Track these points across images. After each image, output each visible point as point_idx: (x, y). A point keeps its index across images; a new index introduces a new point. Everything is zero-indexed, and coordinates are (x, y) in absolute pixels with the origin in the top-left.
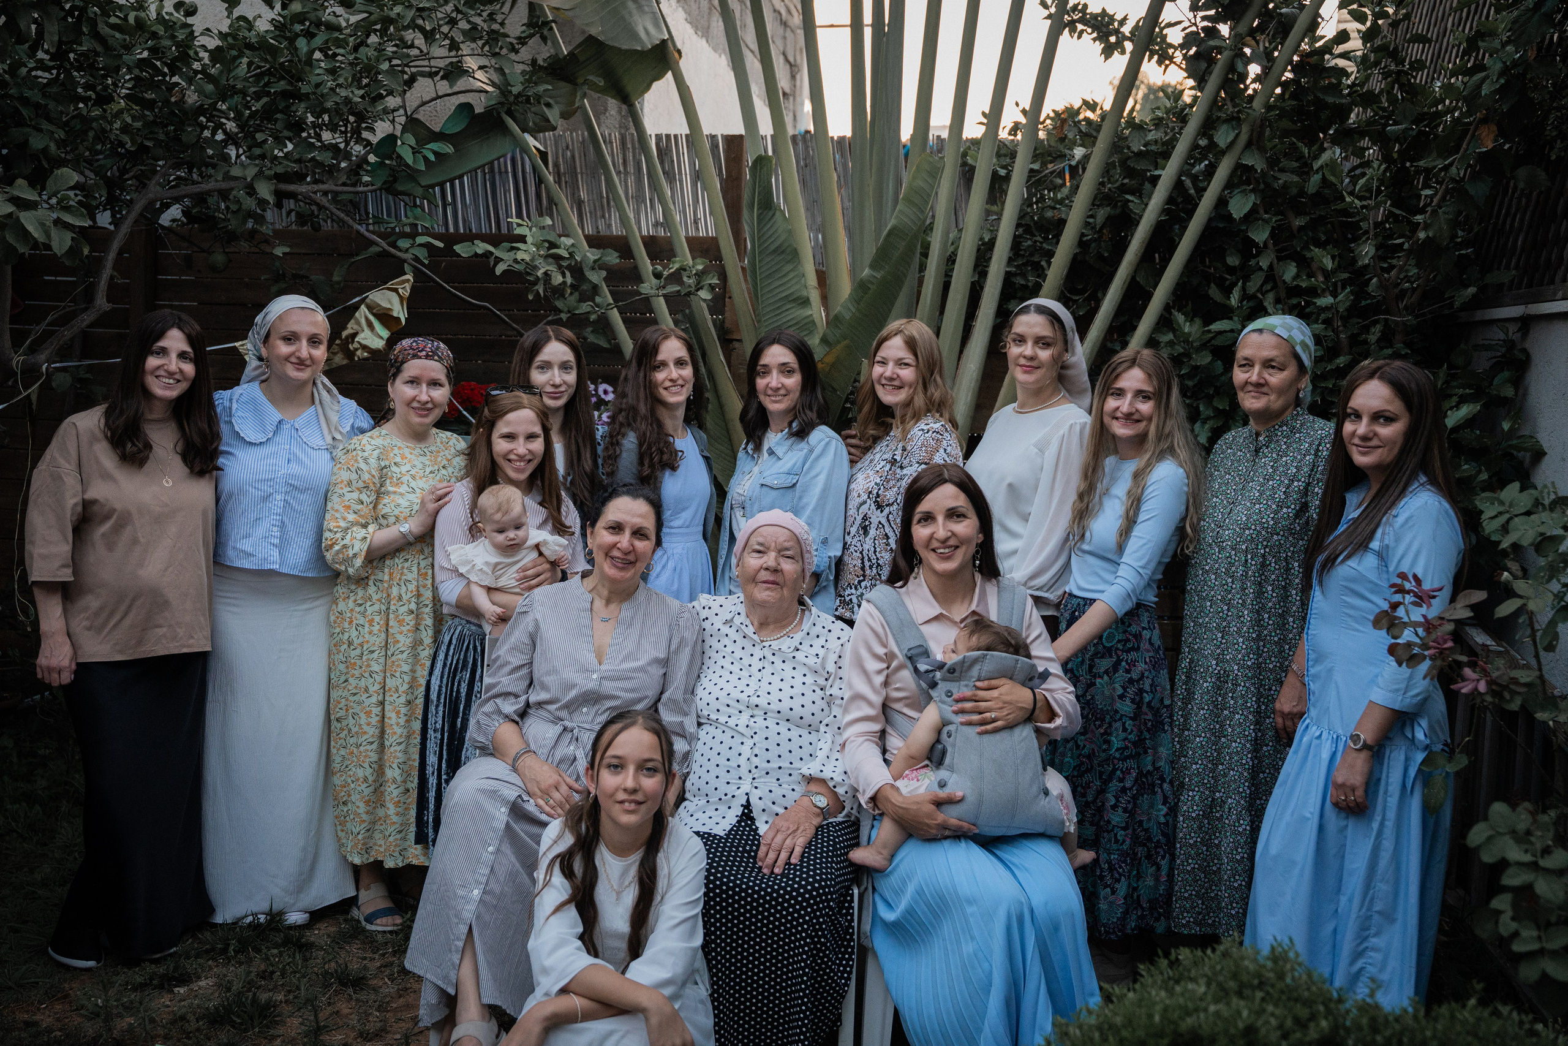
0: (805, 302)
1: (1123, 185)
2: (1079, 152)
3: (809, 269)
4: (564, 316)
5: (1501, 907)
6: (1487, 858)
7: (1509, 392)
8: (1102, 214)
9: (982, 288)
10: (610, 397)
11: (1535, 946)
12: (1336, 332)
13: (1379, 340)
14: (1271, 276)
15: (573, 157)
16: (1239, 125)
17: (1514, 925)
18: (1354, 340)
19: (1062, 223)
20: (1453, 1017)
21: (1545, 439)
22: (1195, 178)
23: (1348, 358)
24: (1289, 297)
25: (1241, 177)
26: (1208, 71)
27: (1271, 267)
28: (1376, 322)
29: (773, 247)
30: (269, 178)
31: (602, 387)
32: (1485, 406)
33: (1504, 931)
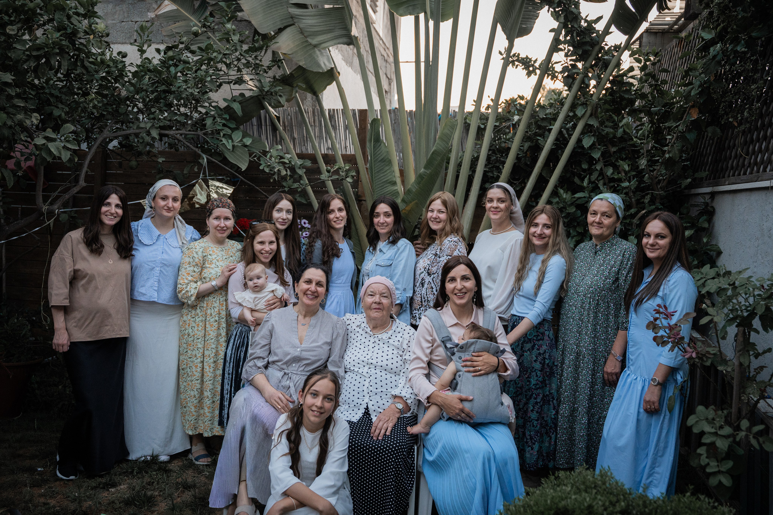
0: (394, 183)
1: (536, 132)
2: (516, 118)
3: (396, 169)
4: (286, 189)
5: (701, 453)
6: (696, 430)
7: (706, 225)
8: (527, 145)
9: (473, 178)
10: (307, 225)
11: (716, 470)
12: (630, 198)
13: (649, 202)
14: (602, 173)
15: (291, 119)
16: (587, 107)
17: (707, 460)
18: (638, 202)
19: (509, 149)
20: (679, 500)
21: (722, 247)
22: (567, 130)
23: (636, 210)
24: (610, 182)
25: (588, 129)
26: (573, 83)
27: (601, 169)
28: (648, 194)
29: (380, 159)
30: (157, 128)
31: (303, 221)
32: (696, 231)
33: (703, 464)
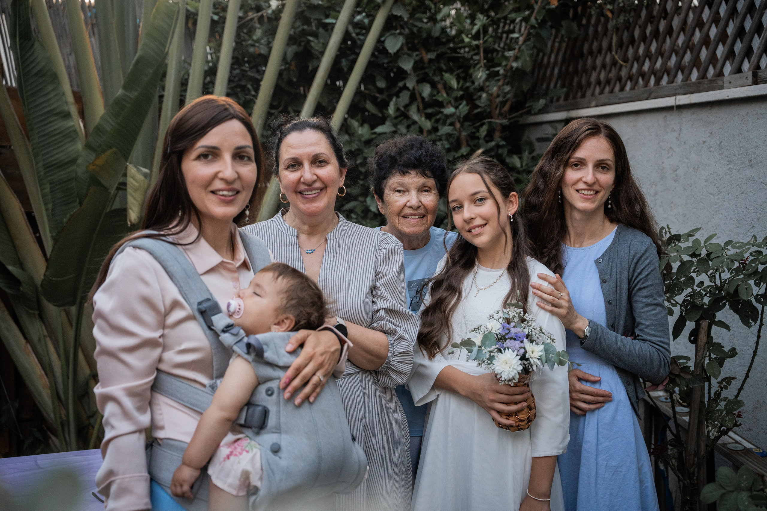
0: (67, 115)
1: (303, 30)
2: (274, 4)
8: (292, 50)
12: (458, 131)
13: (486, 136)
14: (414, 94)
18: (470, 137)
24: (425, 108)
25: (392, 23)
27: (414, 89)
28: (482, 125)
29: (35, 71)
